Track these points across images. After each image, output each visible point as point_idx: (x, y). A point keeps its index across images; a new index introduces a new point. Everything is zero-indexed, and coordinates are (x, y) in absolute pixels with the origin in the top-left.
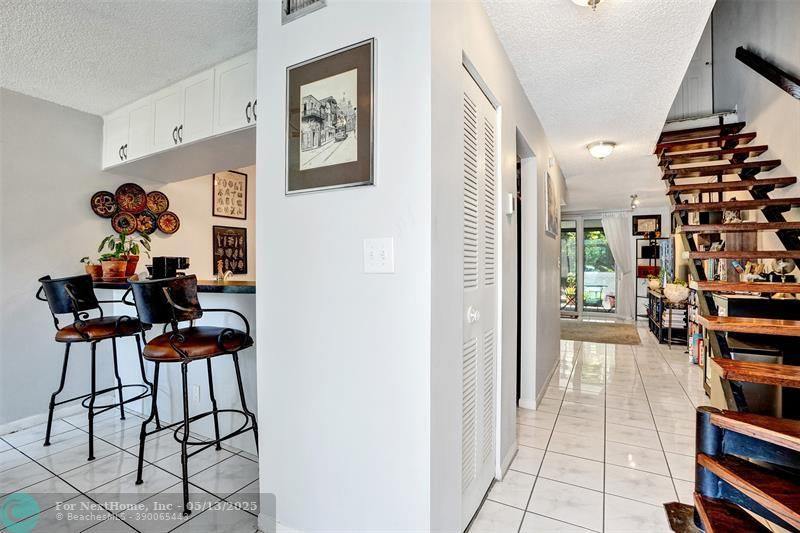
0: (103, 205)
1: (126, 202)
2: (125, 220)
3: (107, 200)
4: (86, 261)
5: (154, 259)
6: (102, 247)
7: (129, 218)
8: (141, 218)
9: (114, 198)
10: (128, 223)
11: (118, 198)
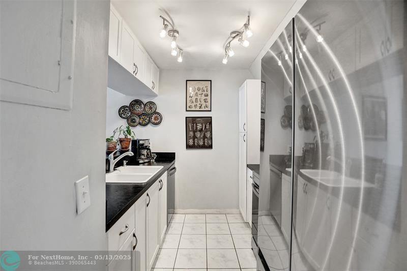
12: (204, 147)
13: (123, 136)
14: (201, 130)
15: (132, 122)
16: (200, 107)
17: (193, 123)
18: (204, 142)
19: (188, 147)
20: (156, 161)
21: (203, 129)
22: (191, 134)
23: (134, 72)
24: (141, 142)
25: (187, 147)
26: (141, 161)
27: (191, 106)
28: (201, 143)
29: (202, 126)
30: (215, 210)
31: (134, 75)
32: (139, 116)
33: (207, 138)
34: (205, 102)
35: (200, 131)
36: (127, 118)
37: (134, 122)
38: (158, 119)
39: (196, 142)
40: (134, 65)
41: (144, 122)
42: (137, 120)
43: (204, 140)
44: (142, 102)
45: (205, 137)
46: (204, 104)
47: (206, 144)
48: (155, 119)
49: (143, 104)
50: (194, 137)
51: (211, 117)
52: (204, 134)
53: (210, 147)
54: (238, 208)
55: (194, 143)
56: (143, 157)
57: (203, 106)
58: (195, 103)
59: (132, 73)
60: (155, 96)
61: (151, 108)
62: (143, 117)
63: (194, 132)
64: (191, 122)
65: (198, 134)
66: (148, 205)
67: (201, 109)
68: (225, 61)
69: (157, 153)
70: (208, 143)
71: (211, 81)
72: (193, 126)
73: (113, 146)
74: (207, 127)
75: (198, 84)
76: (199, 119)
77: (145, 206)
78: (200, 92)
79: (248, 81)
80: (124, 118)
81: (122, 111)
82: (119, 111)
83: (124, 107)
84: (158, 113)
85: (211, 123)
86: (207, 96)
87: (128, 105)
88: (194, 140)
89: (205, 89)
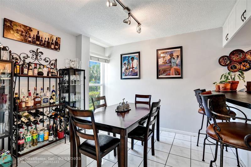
0: (224, 61)
1: (234, 58)
2: (234, 66)
3: (226, 59)
4: (216, 83)
5: (247, 82)
6: (221, 78)
7: (236, 65)
8: (243, 64)
9: (229, 58)
10: (236, 68)
11: (231, 57)
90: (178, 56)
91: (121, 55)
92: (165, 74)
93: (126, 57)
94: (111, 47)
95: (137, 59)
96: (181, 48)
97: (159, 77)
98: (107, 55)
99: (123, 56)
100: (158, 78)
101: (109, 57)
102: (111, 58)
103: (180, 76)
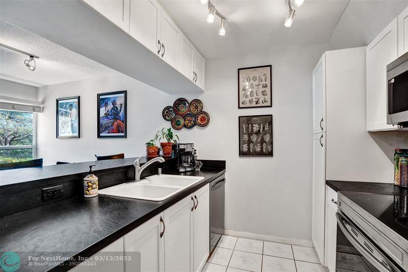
12: (261, 154)
13: (165, 141)
14: (258, 133)
15: (176, 125)
16: (257, 103)
17: (248, 124)
18: (262, 148)
19: (242, 154)
20: (201, 169)
21: (261, 131)
22: (246, 137)
23: (159, 52)
24: (182, 147)
25: (240, 155)
26: (182, 170)
27: (245, 101)
28: (258, 149)
29: (260, 128)
30: (277, 237)
31: (160, 56)
32: (184, 118)
33: (265, 142)
34: (264, 95)
35: (256, 134)
36: (172, 121)
37: (179, 125)
38: (205, 120)
39: (251, 147)
40: (159, 43)
41: (189, 124)
42: (182, 121)
43: (262, 145)
44: (186, 101)
45: (263, 141)
46: (262, 98)
47: (264, 151)
48: (201, 120)
49: (188, 103)
50: (250, 142)
51: (271, 115)
52: (262, 138)
53: (270, 154)
54: (311, 239)
55: (249, 148)
56: (185, 165)
57: (260, 101)
58: (250, 98)
59: (157, 54)
60: (202, 92)
61: (196, 107)
62: (189, 118)
63: (250, 135)
64: (245, 122)
65: (254, 138)
66: (161, 235)
67: (258, 105)
68: (288, 23)
69: (203, 161)
70: (267, 149)
71: (271, 66)
72: (248, 127)
73: (153, 151)
74: (266, 129)
75: (253, 72)
76: (255, 118)
77: (156, 236)
78: (257, 82)
79: (328, 53)
80: (168, 120)
81: (167, 113)
82: (163, 113)
83: (168, 108)
84: (206, 113)
85: (271, 123)
86: (266, 86)
87: (172, 106)
88: (249, 145)
89: (263, 78)
90: (121, 105)
91: (57, 101)
92: (107, 131)
93: (63, 103)
94: (45, 87)
95: (76, 108)
96: (125, 92)
97: (101, 135)
98: (40, 100)
99: (59, 102)
100: (99, 136)
101: (43, 102)
102: (45, 104)
103: (123, 134)
